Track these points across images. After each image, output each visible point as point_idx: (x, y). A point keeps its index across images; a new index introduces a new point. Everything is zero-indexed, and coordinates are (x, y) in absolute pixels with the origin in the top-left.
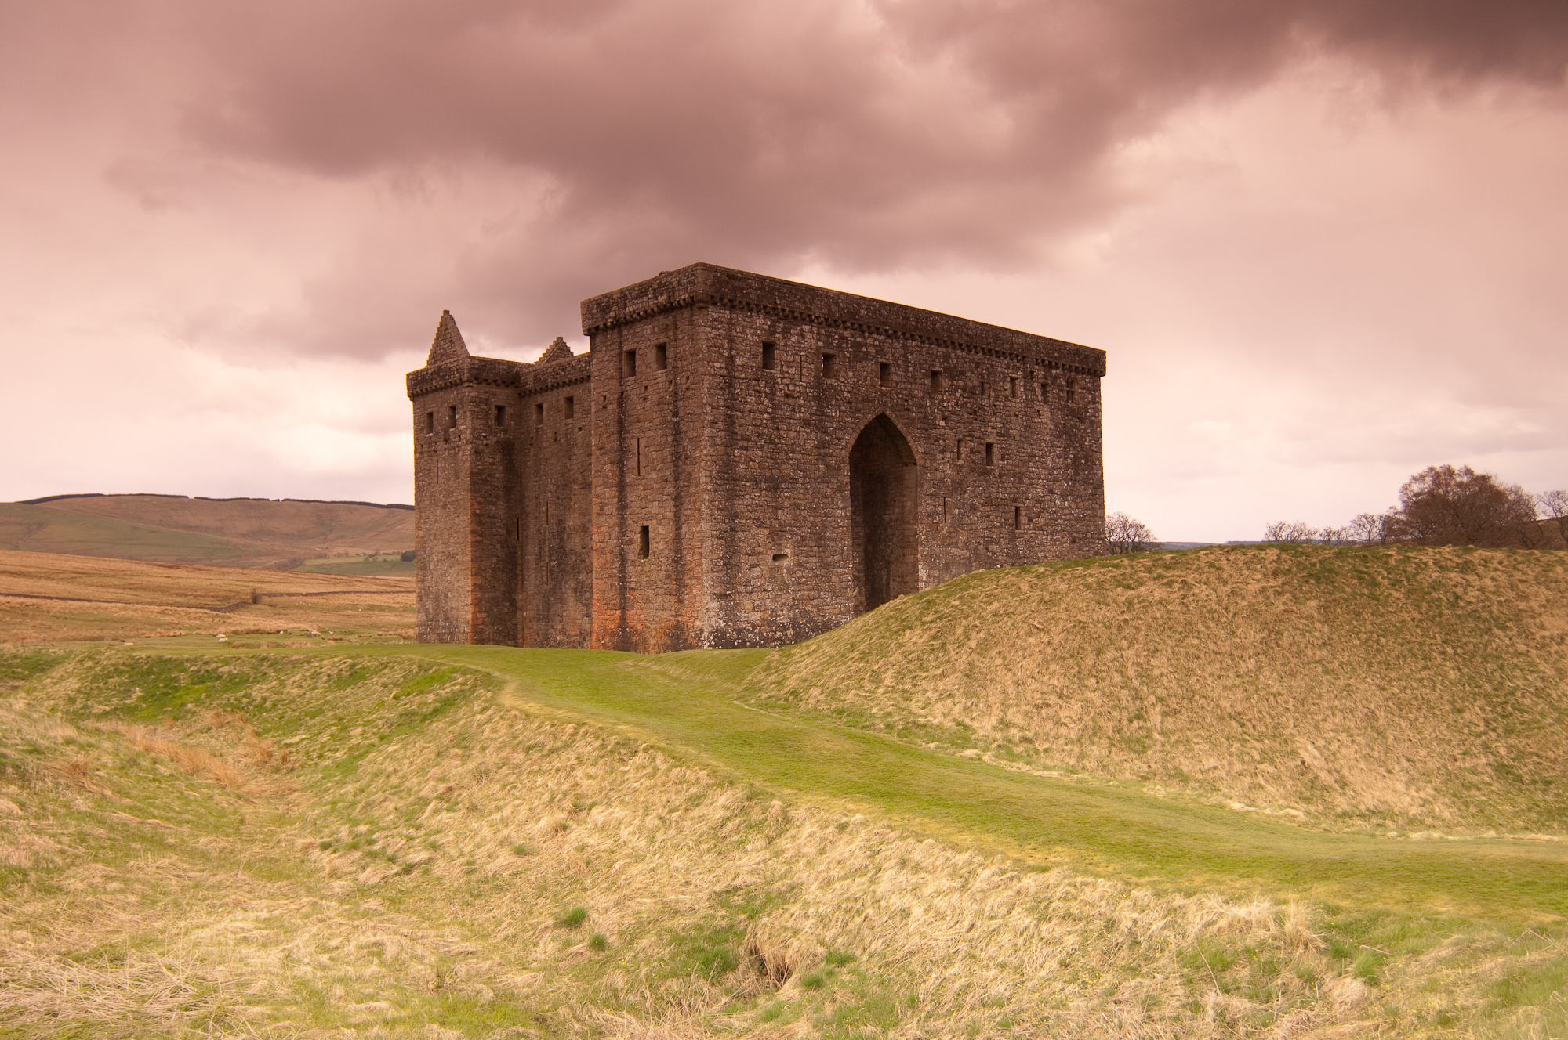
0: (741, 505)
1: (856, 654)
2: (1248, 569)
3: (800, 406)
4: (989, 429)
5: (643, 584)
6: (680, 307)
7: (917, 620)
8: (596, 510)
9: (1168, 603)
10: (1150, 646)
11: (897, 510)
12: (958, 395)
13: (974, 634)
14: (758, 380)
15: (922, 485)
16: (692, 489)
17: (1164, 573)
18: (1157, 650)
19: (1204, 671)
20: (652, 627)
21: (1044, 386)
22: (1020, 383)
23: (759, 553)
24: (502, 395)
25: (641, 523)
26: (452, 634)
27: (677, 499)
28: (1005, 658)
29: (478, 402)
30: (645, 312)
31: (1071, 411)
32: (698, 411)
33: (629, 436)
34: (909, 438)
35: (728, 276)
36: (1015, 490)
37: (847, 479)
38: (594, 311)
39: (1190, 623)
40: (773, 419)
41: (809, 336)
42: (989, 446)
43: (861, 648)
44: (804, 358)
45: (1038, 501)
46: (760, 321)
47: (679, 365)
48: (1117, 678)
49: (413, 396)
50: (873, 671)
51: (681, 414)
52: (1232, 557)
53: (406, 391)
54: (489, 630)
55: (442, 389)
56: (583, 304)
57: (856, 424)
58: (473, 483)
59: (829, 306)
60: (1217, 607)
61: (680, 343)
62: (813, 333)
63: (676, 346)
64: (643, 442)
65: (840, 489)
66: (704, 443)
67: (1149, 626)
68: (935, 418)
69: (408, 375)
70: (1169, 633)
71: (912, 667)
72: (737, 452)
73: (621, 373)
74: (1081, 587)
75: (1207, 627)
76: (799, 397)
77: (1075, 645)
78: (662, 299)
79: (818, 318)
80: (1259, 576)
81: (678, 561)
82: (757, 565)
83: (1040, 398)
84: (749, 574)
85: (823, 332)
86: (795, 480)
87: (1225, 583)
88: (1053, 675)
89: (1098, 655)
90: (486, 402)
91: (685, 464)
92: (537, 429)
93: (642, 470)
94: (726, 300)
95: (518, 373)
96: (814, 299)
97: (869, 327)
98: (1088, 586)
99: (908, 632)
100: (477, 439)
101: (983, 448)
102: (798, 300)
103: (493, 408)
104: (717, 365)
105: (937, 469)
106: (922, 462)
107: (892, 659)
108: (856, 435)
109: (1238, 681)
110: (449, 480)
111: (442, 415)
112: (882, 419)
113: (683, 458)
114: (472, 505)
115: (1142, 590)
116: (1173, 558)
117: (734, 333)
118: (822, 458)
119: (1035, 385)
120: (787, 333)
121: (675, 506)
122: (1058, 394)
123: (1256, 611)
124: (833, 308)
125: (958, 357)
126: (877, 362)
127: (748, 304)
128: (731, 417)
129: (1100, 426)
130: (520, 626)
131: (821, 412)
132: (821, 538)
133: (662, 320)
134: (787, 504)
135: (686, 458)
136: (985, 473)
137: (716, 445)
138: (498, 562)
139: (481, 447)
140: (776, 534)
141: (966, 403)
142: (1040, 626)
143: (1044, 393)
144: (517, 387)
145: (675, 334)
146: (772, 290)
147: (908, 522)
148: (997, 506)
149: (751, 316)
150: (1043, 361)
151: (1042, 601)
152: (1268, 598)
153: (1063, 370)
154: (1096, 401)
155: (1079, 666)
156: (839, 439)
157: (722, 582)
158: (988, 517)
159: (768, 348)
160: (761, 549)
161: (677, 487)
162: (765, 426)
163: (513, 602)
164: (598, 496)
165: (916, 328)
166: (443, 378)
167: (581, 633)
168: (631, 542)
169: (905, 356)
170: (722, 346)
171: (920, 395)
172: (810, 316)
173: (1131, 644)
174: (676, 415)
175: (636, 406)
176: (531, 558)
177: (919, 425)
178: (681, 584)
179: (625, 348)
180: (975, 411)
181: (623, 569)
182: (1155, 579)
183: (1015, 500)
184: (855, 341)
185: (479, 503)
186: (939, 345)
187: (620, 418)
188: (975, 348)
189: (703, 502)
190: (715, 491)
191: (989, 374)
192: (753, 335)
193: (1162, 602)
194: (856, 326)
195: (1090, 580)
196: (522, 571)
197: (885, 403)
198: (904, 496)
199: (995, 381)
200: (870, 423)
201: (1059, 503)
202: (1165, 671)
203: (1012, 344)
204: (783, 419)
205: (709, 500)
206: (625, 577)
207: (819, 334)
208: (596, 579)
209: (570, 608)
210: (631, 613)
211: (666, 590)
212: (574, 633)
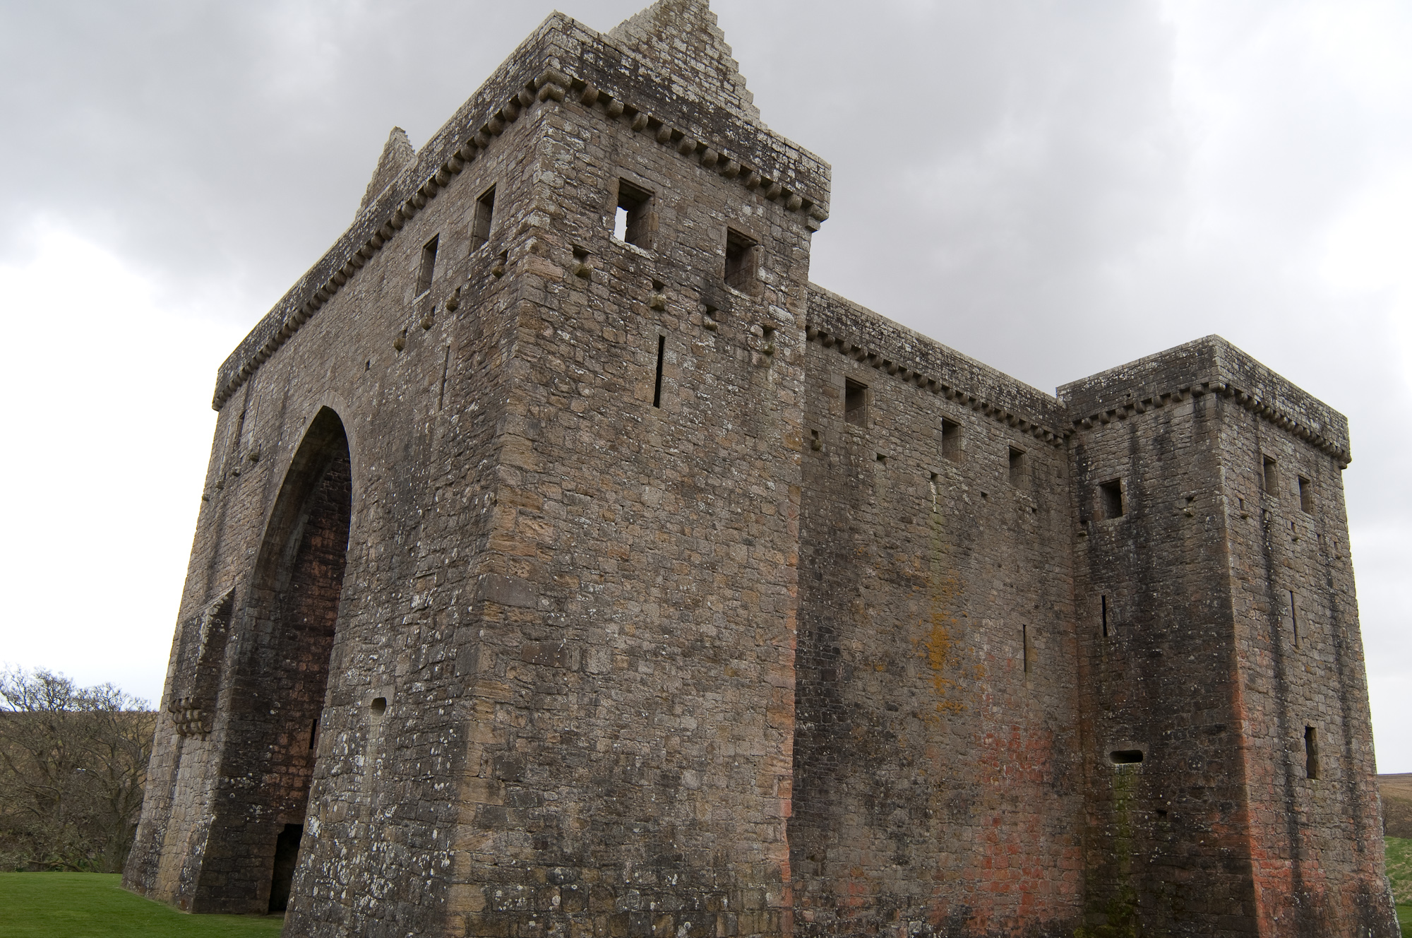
5: (1316, 818)
6: (1324, 450)
16: (1357, 693)
20: (1335, 889)
25: (1306, 720)
27: (1344, 699)
33: (1278, 579)
47: (1327, 521)
51: (1335, 586)
55: (717, 164)
61: (1324, 493)
64: (1297, 600)
73: (1260, 482)
81: (1352, 790)
93: (1300, 641)
110: (711, 420)
111: (698, 230)
113: (1344, 646)
121: (1343, 710)
133: (1303, 448)
135: (1347, 648)
161: (1342, 683)
164: (1245, 657)
168: (1294, 747)
174: (1330, 583)
175: (1284, 542)
179: (1262, 449)
181: (1289, 790)
187: (1265, 547)
206: (1292, 803)
208: (1253, 800)
209: (849, 842)
210: (1306, 865)
211: (1344, 831)
212: (859, 901)
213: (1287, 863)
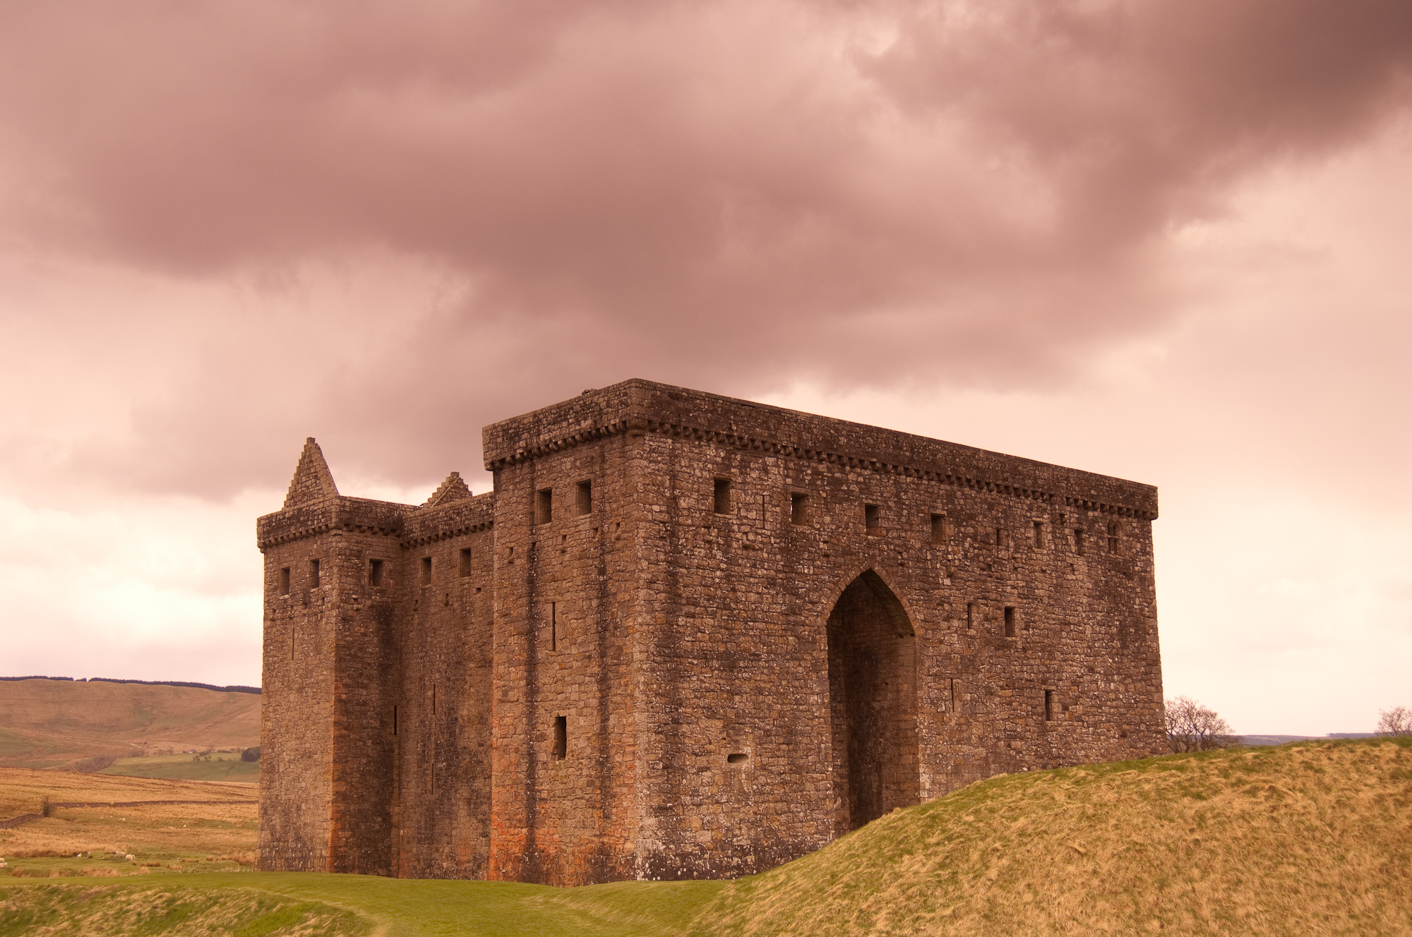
0: (686, 689)
1: (838, 888)
2: (1358, 770)
3: (762, 561)
4: (1008, 590)
5: (558, 793)
6: (609, 434)
7: (918, 841)
8: (497, 695)
9: (1253, 818)
10: (1232, 876)
11: (890, 696)
12: (967, 545)
13: (994, 860)
14: (708, 528)
15: (922, 662)
16: (622, 669)
17: (1245, 777)
18: (1240, 882)
19: (1305, 909)
20: (569, 850)
21: (1078, 532)
22: (1047, 529)
23: (709, 752)
24: (379, 546)
25: (556, 712)
26: (305, 859)
27: (603, 681)
28: (1036, 893)
29: (348, 555)
30: (565, 440)
31: (1115, 565)
32: (631, 567)
33: (540, 598)
34: (904, 601)
35: (670, 395)
36: (1043, 669)
37: (824, 655)
38: (500, 440)
39: (1283, 845)
40: (728, 577)
41: (774, 470)
42: (1009, 612)
43: (846, 879)
44: (767, 499)
45: (1074, 683)
46: (711, 452)
47: (608, 508)
48: (1188, 920)
49: (265, 547)
50: (861, 911)
51: (610, 570)
52: (1335, 756)
53: (256, 540)
54: (353, 854)
55: (302, 537)
56: (485, 431)
57: (836, 584)
58: (339, 660)
59: (800, 433)
60: (1318, 823)
61: (608, 480)
62: (778, 466)
63: (603, 484)
64: (559, 607)
65: (815, 668)
66: (638, 608)
67: (1228, 850)
68: (938, 576)
69: (259, 520)
70: (1255, 858)
71: (912, 905)
72: (681, 621)
73: (532, 519)
74: (1134, 796)
75: (1307, 850)
76: (761, 549)
77: (1130, 875)
78: (586, 424)
79: (785, 447)
80: (1372, 781)
81: (603, 762)
82: (707, 769)
83: (1074, 549)
84: (696, 781)
85: (792, 465)
86: (757, 657)
87: (1328, 790)
88: (1101, 915)
89: (1161, 889)
90: (359, 554)
91: (614, 635)
92: (422, 589)
93: (558, 644)
94: (667, 426)
95: (400, 517)
96: (780, 424)
97: (851, 459)
98: (1144, 796)
99: (906, 857)
100: (345, 602)
101: (1001, 614)
102: (760, 425)
103: (367, 562)
104: (656, 508)
105: (941, 642)
106: (922, 632)
107: (886, 895)
108: (835, 598)
109: (1352, 924)
110: (307, 655)
111: (301, 571)
112: (868, 577)
113: (611, 627)
114: (337, 688)
115: (1217, 800)
116: (1256, 757)
117: (677, 467)
118: (791, 628)
119: (1067, 531)
120: (745, 467)
121: (600, 691)
122: (1096, 543)
123: (1372, 828)
124: (805, 436)
125: (966, 497)
126: (860, 505)
127: (695, 431)
128: (673, 575)
129: (1152, 583)
130: (394, 849)
131: (789, 568)
132: (791, 732)
133: (585, 451)
134: (746, 687)
135: (616, 628)
136: (1004, 646)
137: (654, 611)
138: (369, 762)
139: (350, 613)
140: (732, 727)
141: (978, 556)
142: (1082, 850)
143: (1079, 542)
144: (399, 536)
145: (602, 469)
146: (726, 412)
147: (905, 712)
148: (1022, 689)
149: (700, 446)
150: (1076, 501)
151: (1083, 816)
152: (1386, 810)
153: (1102, 511)
154: (1147, 551)
155: (1137, 904)
156: (813, 603)
157: (661, 791)
158: (1010, 704)
159: (721, 486)
160: (712, 747)
161: (603, 666)
162: (718, 586)
163: (387, 817)
164: (501, 677)
165: (911, 460)
166: (304, 523)
167: (474, 857)
168: (542, 737)
169: (897, 495)
170: (662, 483)
171: (918, 545)
172: (774, 445)
173: (1205, 873)
174: (602, 572)
175: (552, 560)
176: (411, 758)
177: (917, 585)
178: (607, 794)
179: (538, 487)
180: (989, 566)
181: (531, 774)
182: (1233, 785)
183: (1044, 682)
184: (833, 477)
185: (346, 685)
186: (941, 482)
187: (530, 576)
188: (988, 484)
189: (637, 685)
190: (653, 670)
191: (1006, 518)
192: (702, 470)
193: (1244, 816)
194: (834, 458)
195: (1147, 787)
196: (399, 775)
197: (873, 554)
198: (897, 676)
199: (1015, 527)
200: (853, 582)
201: (1102, 685)
202: (1252, 910)
203: (1035, 479)
204: (741, 578)
205: (644, 683)
206: (534, 784)
207: (786, 468)
208: (496, 786)
209: (461, 826)
210: (541, 832)
211: (588, 801)
212: (466, 858)
213: (524, 830)
